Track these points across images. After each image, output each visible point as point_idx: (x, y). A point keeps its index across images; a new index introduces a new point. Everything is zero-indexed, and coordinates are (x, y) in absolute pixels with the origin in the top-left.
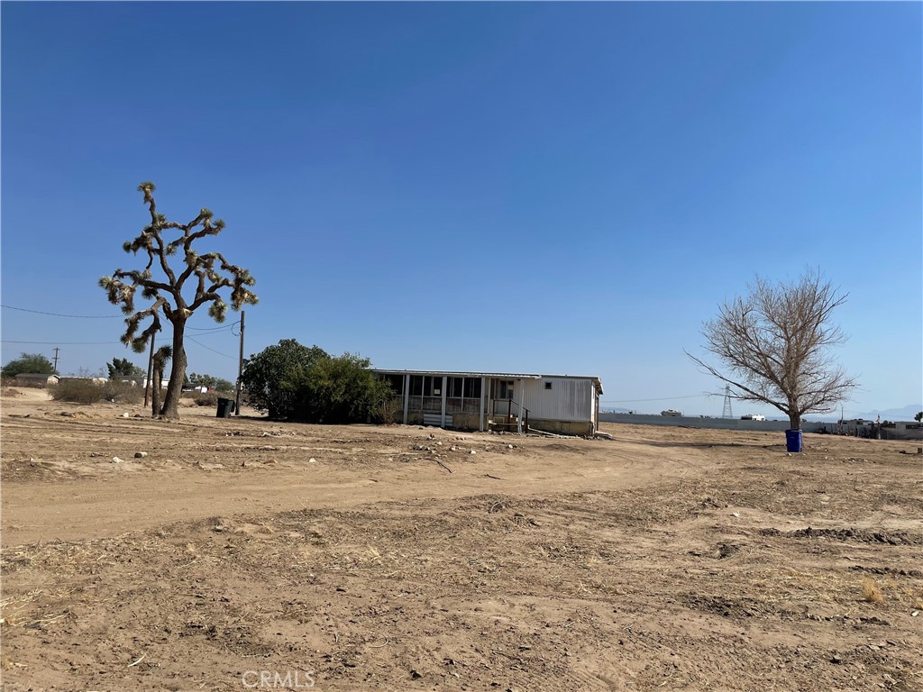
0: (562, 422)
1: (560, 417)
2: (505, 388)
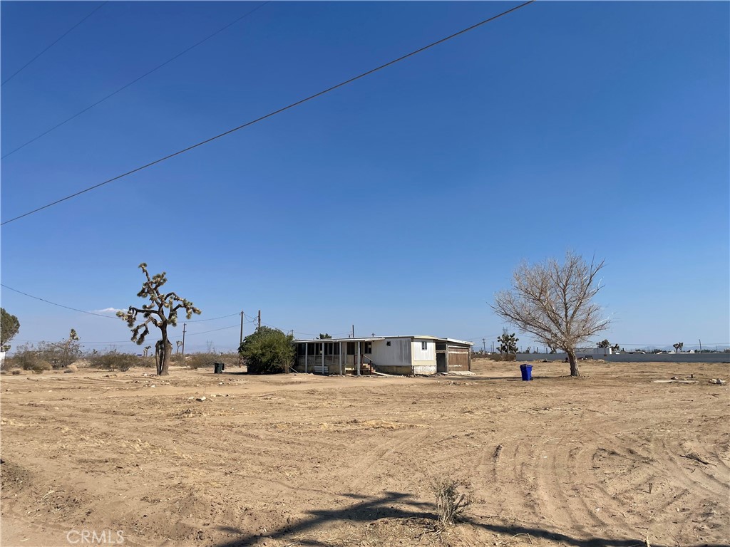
1: (396, 364)
2: (367, 347)
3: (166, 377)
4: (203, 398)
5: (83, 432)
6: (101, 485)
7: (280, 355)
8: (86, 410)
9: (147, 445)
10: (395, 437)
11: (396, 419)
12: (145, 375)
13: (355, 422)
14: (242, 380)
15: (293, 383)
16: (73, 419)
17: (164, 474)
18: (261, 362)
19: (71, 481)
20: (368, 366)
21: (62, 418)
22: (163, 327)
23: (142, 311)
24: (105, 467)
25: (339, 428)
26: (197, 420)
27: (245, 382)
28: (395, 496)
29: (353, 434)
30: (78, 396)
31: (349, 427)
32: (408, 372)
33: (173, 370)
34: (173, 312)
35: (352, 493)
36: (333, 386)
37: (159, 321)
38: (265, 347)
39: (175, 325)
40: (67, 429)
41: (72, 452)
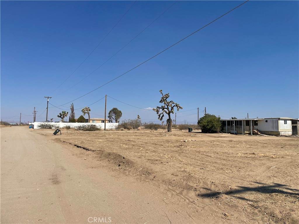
0: (271, 132)
1: (270, 130)
2: (255, 123)
3: (171, 133)
4: (186, 141)
5: (147, 150)
6: (157, 168)
7: (215, 125)
8: (146, 143)
9: (169, 156)
10: (275, 161)
11: (274, 154)
12: (164, 132)
13: (254, 154)
14: (200, 135)
15: (221, 137)
16: (143, 146)
17: (178, 166)
18: (207, 128)
19: (146, 166)
20: (256, 131)
21: (139, 145)
22: (169, 114)
23: (162, 108)
24: (157, 162)
25: (246, 155)
26: (186, 149)
27: (201, 136)
28: (279, 185)
29: (254, 159)
30: (142, 138)
31: (251, 156)
32: (277, 134)
33: (173, 131)
34: (172, 108)
35: (257, 182)
36: (240, 139)
37: (167, 112)
38: (208, 122)
39: (173, 113)
40: (142, 149)
41: (145, 157)
